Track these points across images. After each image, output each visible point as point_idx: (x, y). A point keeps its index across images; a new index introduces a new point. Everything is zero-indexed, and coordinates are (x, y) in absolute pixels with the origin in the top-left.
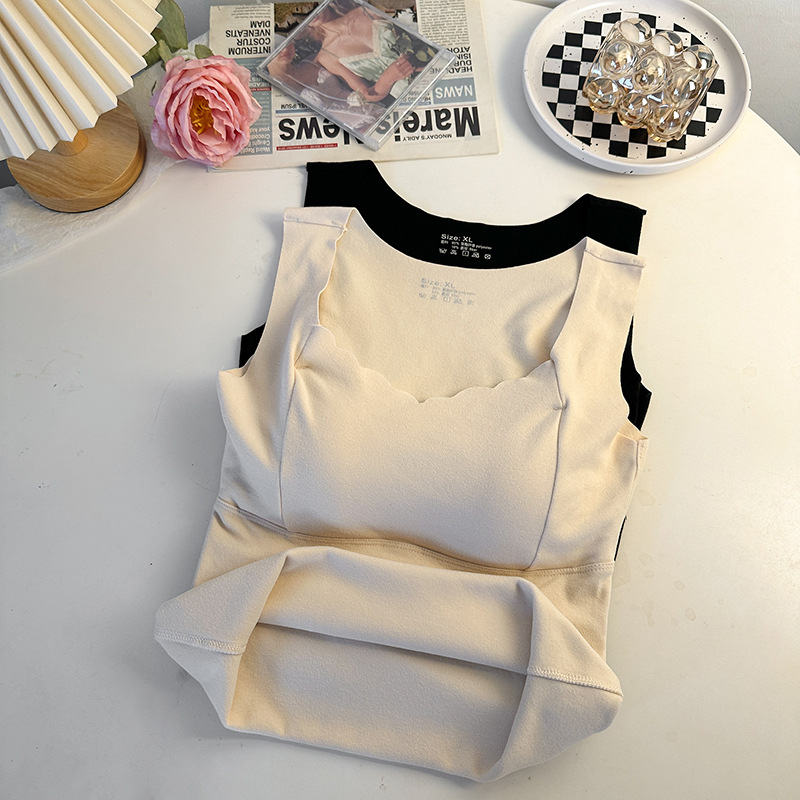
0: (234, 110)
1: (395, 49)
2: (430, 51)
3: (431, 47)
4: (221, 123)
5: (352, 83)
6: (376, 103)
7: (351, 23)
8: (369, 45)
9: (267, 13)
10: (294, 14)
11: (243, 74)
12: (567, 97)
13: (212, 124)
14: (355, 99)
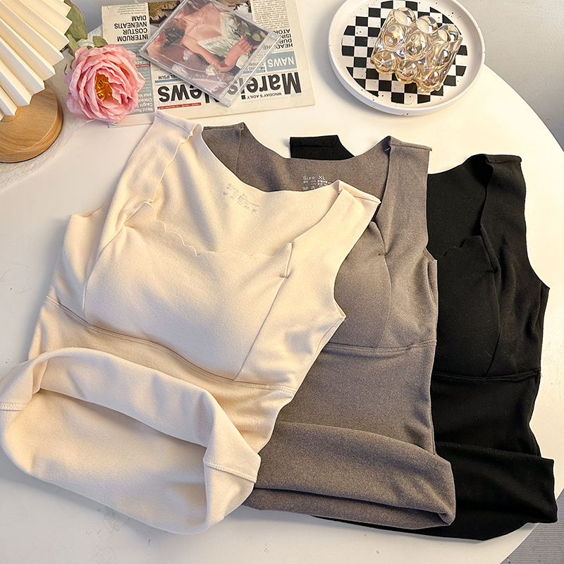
0: (126, 83)
1: (237, 33)
2: (262, 33)
3: (263, 31)
4: (117, 92)
5: (208, 59)
6: (226, 73)
7: (205, 15)
8: (219, 31)
9: (143, 10)
10: (163, 10)
11: (130, 56)
12: (360, 62)
13: (111, 93)
14: (212, 71)
